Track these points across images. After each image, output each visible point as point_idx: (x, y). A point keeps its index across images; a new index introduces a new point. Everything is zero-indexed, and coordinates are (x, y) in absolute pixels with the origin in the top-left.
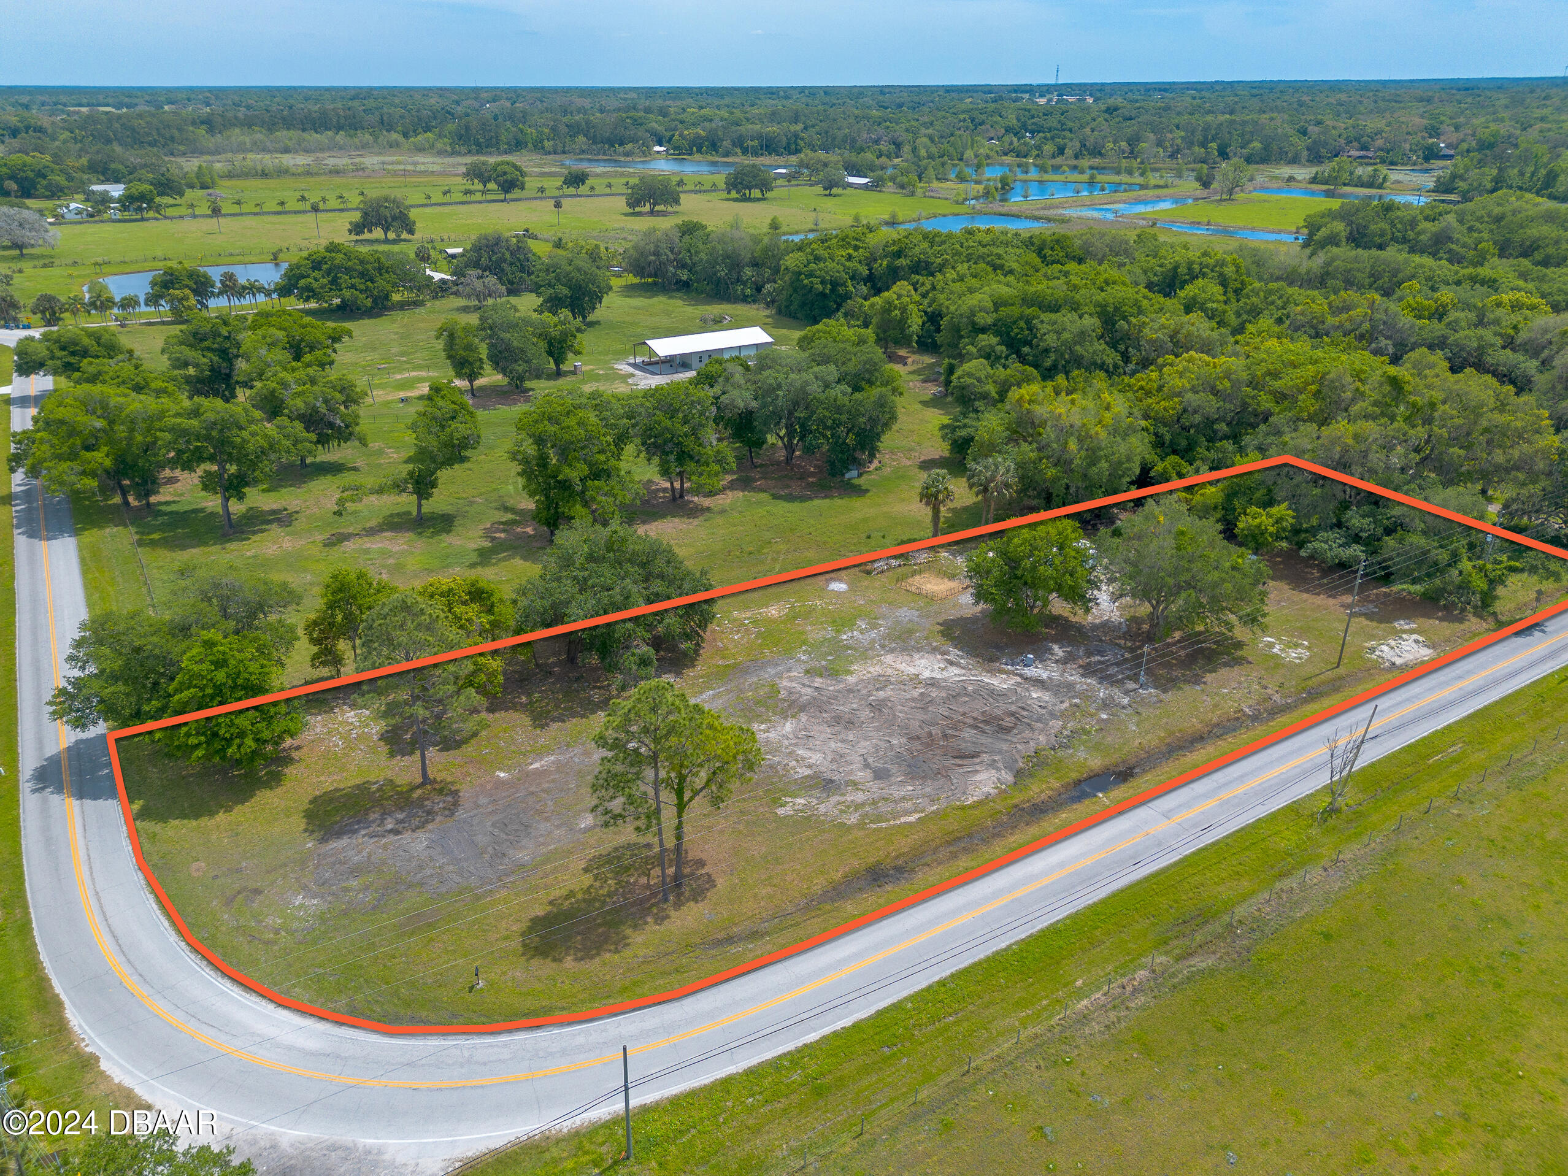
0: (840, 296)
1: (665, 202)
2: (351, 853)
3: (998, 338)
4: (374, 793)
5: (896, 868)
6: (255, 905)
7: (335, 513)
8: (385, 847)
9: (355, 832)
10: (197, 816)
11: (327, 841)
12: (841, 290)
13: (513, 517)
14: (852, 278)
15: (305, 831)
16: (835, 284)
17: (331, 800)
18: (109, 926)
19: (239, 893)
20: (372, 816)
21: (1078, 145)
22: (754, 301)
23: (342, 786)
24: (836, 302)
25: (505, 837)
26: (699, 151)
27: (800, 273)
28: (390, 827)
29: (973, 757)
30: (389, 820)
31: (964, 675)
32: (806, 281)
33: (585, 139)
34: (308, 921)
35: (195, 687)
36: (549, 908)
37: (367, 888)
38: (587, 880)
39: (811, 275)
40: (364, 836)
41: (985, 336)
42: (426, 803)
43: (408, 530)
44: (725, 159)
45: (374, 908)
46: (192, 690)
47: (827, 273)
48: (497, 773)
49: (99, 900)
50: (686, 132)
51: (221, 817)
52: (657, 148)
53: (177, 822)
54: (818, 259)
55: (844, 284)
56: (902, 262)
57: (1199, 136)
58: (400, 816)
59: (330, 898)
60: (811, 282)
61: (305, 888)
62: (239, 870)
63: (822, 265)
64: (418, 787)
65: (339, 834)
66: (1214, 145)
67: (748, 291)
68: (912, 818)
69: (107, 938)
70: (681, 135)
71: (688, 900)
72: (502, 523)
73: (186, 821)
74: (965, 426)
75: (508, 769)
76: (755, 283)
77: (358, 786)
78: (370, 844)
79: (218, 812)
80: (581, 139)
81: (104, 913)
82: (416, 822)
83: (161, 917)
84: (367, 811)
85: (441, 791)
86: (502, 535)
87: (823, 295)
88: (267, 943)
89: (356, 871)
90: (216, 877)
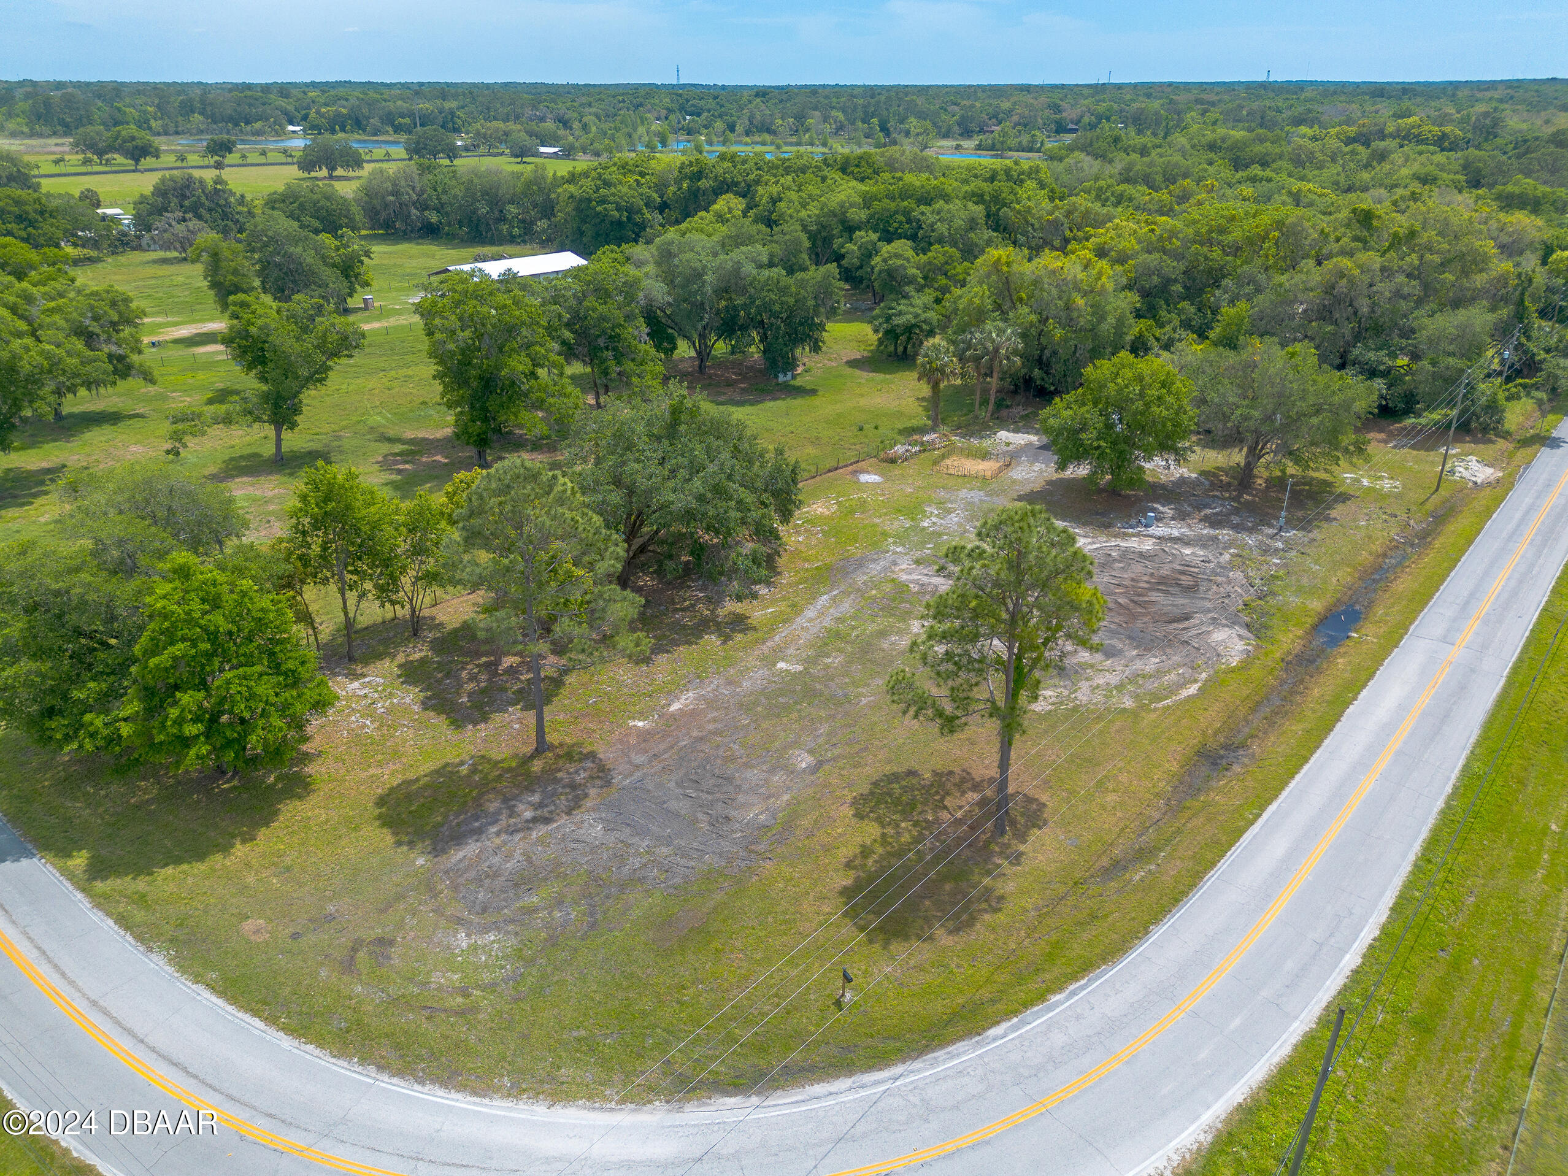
0: (636, 224)
1: (347, 165)
2: (496, 860)
3: (878, 235)
4: (468, 776)
5: (1225, 747)
6: (396, 962)
7: (168, 452)
8: (540, 841)
9: (480, 831)
10: (201, 857)
11: (444, 851)
12: (637, 218)
13: (406, 447)
14: (647, 205)
15: (399, 844)
16: (631, 210)
17: (409, 797)
18: (153, 1050)
19: (354, 950)
20: (493, 807)
21: (747, 123)
22: (524, 242)
23: (411, 775)
24: (634, 232)
25: (710, 797)
26: (343, 129)
27: (589, 200)
28: (528, 814)
29: (1187, 619)
30: (521, 807)
31: (1094, 543)
32: (599, 209)
33: (201, 118)
34: (502, 967)
35: (184, 639)
36: (852, 874)
37: (559, 903)
38: (871, 831)
39: (603, 201)
40: (498, 834)
41: (862, 233)
42: (559, 775)
43: (270, 473)
44: (375, 138)
45: (593, 926)
46: (181, 646)
47: (621, 198)
48: (631, 723)
49: (106, 1013)
50: (323, 110)
51: (240, 850)
52: (291, 128)
53: (169, 870)
54: (607, 184)
55: (639, 211)
56: (703, 184)
57: (860, 113)
58: (536, 798)
59: (511, 927)
60: (605, 209)
61: (459, 921)
62: (330, 918)
63: (613, 190)
64: (532, 757)
65: (458, 838)
66: (875, 120)
67: (516, 231)
68: (1193, 689)
69: (163, 1070)
70: (318, 112)
71: (1028, 828)
72: (397, 454)
73: (185, 867)
74: (900, 313)
75: (642, 715)
76: (523, 221)
77: (437, 772)
78: (518, 845)
79: (232, 846)
80: (197, 117)
81: (130, 1032)
82: (563, 802)
83: (240, 1015)
84: (478, 802)
85: (569, 756)
86: (407, 466)
87: (619, 223)
88: (461, 1013)
89: (523, 882)
90: (295, 936)
